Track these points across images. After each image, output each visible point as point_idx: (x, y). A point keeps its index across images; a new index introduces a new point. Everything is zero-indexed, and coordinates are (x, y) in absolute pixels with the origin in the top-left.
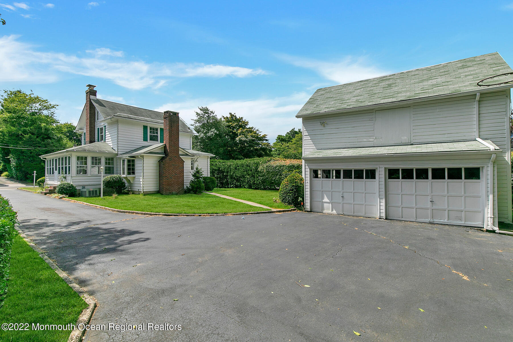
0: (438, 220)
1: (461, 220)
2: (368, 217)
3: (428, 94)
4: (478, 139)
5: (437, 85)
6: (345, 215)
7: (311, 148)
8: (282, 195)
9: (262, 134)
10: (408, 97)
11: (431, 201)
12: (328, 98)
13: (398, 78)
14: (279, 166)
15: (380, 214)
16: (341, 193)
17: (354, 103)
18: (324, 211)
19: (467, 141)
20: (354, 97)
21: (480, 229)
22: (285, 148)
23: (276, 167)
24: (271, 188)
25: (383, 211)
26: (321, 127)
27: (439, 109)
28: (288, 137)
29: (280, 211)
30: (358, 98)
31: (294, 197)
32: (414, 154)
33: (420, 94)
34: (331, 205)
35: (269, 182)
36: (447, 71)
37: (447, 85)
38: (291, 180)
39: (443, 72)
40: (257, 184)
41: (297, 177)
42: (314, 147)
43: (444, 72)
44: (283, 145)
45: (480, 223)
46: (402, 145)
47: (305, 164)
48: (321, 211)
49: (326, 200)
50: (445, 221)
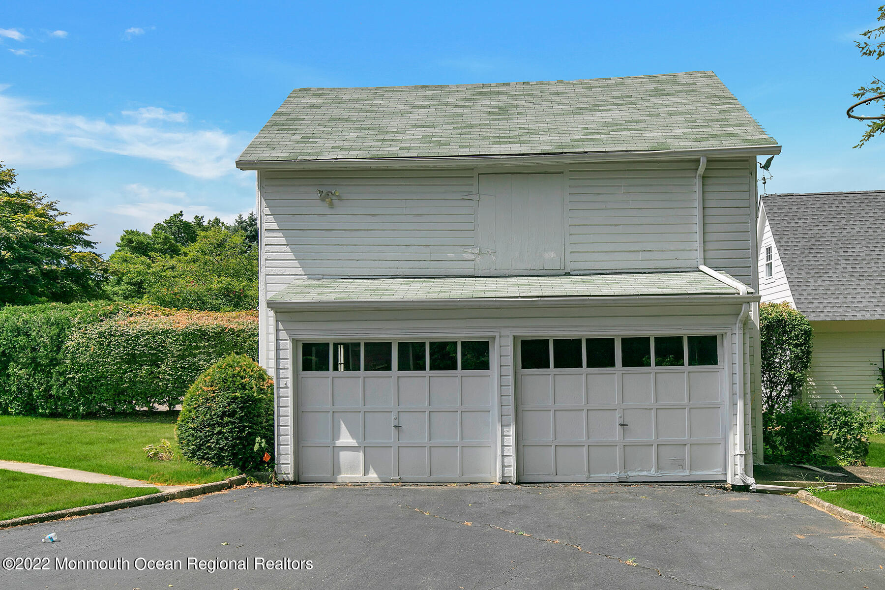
0: (637, 473)
1: (682, 466)
2: (471, 483)
3: (603, 146)
4: (703, 268)
5: (614, 126)
6: (404, 483)
7: (288, 271)
8: (191, 432)
9: (70, 222)
10: (559, 147)
11: (621, 425)
12: (335, 119)
13: (520, 95)
14: (148, 333)
15: (503, 471)
16: (393, 416)
17: (418, 145)
18: (343, 477)
19: (682, 272)
20: (413, 127)
21: (720, 485)
22: (164, 274)
23: (137, 337)
24: (116, 411)
25: (511, 461)
26: (323, 208)
27: (624, 186)
28: (161, 241)
29: (190, 494)
30: (429, 131)
31: (239, 438)
32: (586, 300)
33: (584, 143)
34: (361, 454)
35: (108, 391)
36: (627, 97)
37: (637, 129)
38: (225, 381)
39: (618, 97)
40: (59, 398)
41: (245, 370)
42: (300, 271)
43: (623, 97)
44: (153, 262)
45: (718, 469)
46: (545, 274)
47: (277, 326)
48: (327, 476)
49: (346, 439)
50: (651, 473)
